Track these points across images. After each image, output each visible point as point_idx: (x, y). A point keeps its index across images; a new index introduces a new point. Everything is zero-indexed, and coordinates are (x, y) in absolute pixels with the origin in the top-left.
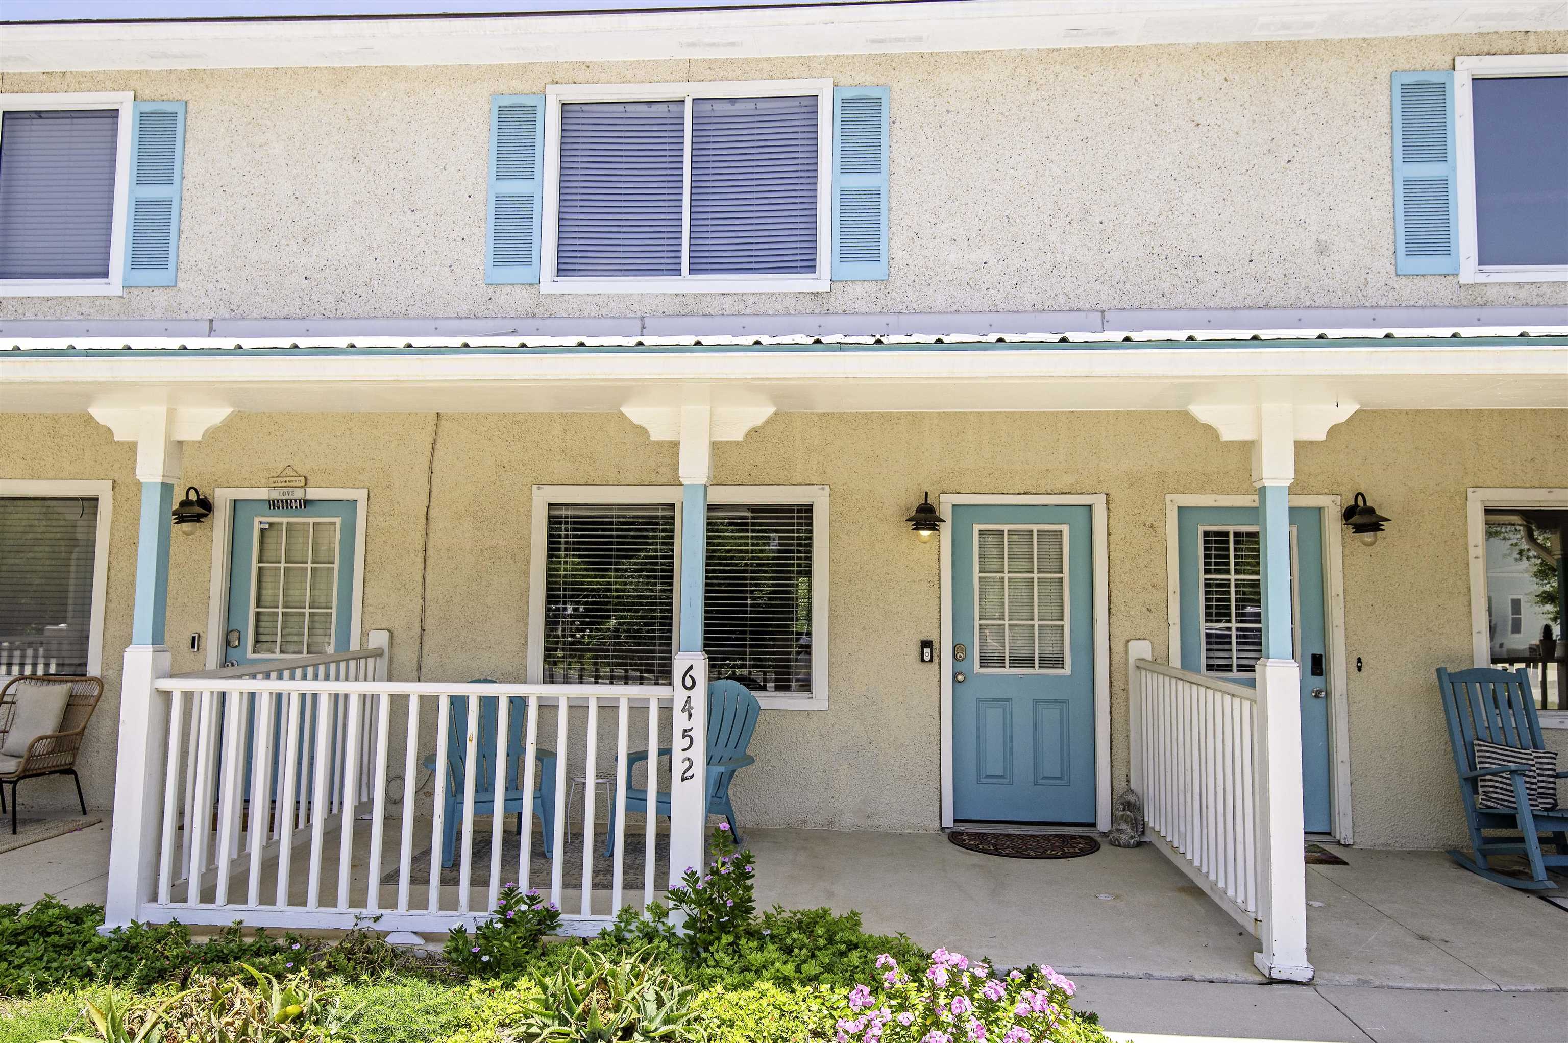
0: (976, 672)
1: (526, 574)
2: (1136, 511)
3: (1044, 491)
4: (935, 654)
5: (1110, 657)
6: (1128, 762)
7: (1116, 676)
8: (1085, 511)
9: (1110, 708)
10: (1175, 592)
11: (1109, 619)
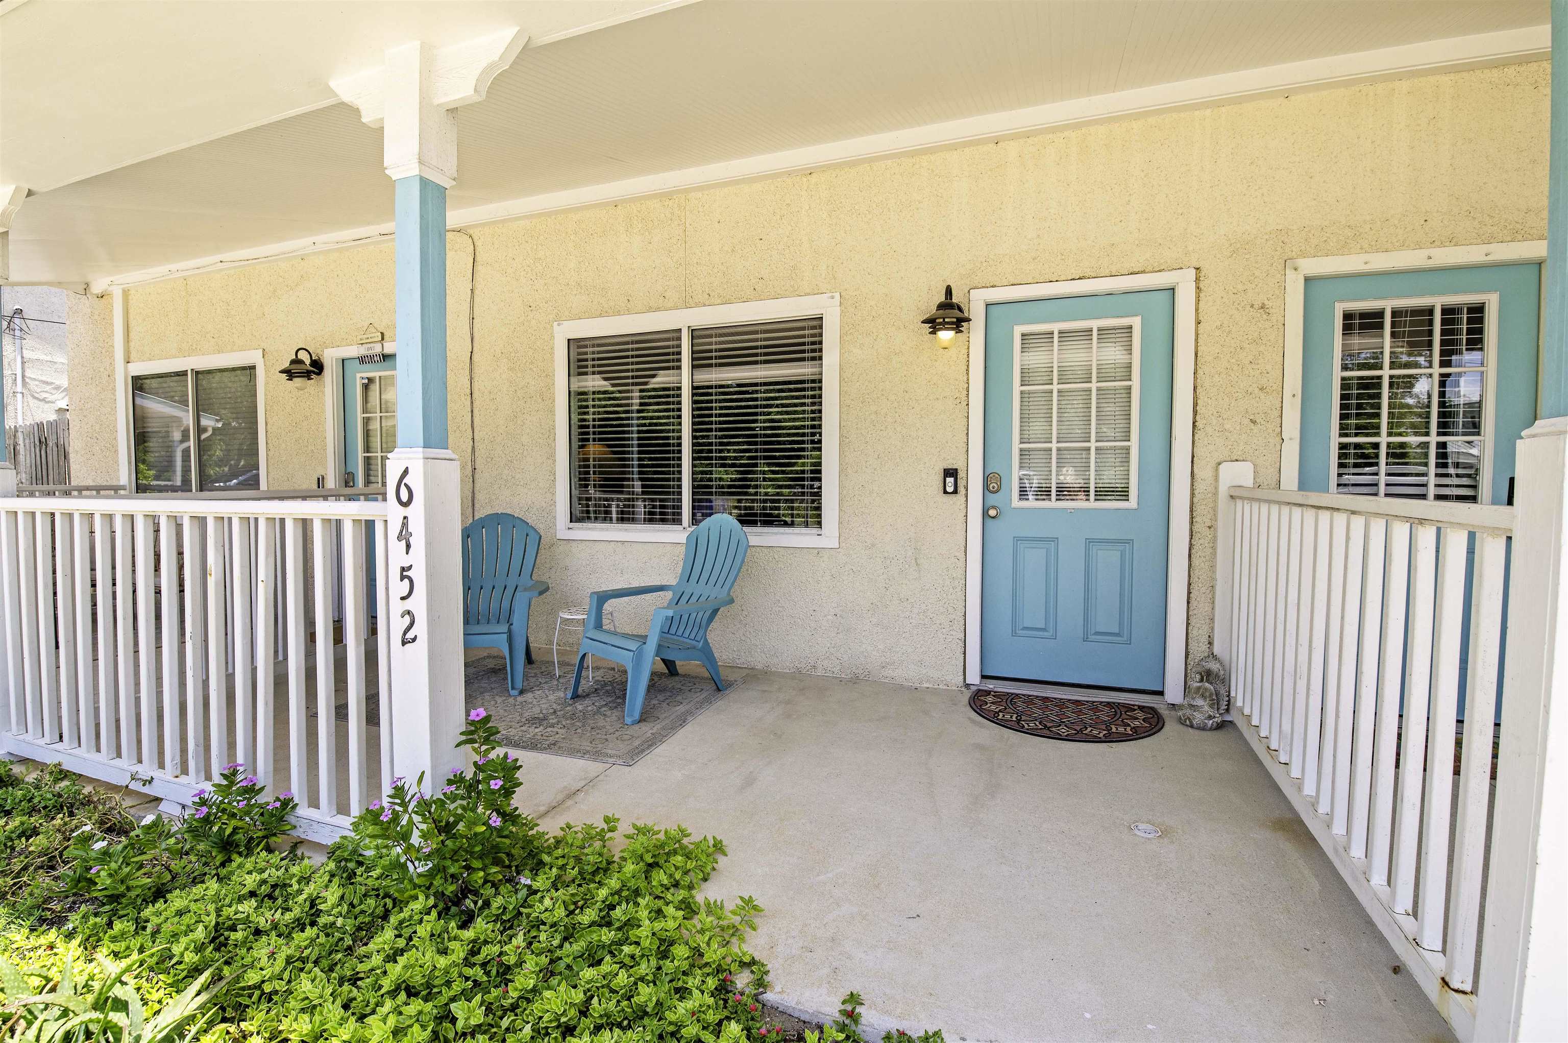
0: (1013, 505)
1: (552, 411)
2: (1240, 287)
3: (1107, 273)
4: (961, 484)
5: (1192, 485)
6: (1212, 619)
7: (1199, 509)
8: (1165, 296)
9: (1190, 550)
10: (1294, 396)
11: (1193, 435)
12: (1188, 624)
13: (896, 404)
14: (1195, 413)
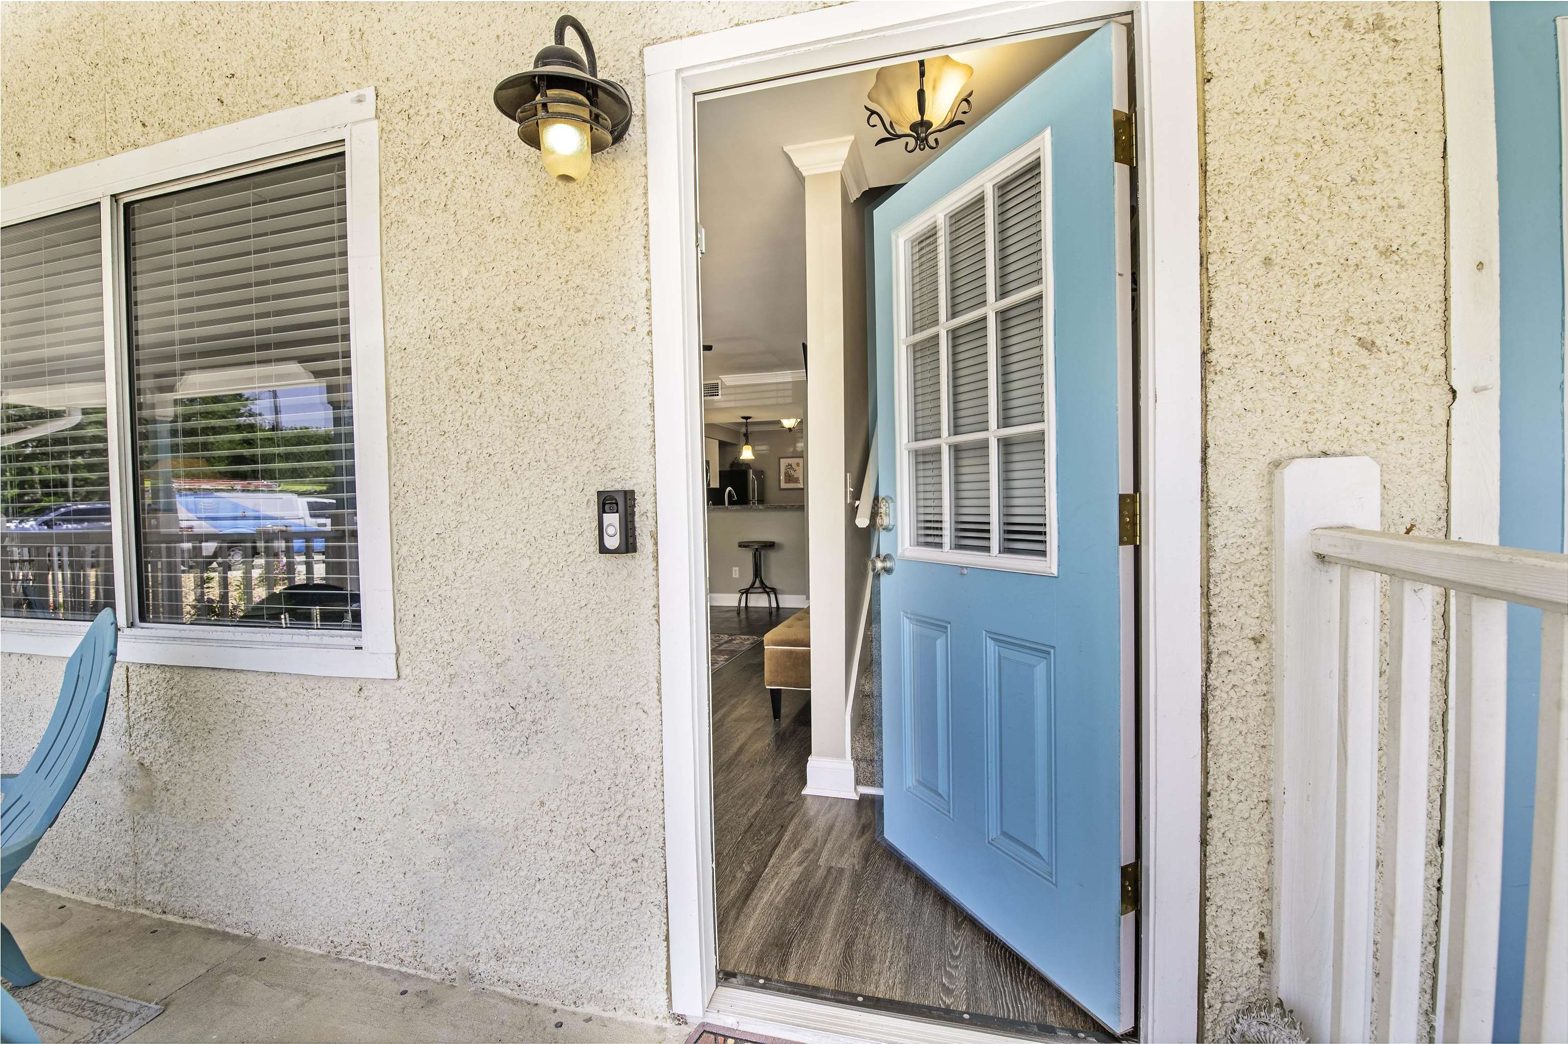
4: (641, 527)
6: (1269, 891)
7: (1227, 591)
9: (1205, 700)
10: (1480, 265)
11: (1204, 387)
12: (1204, 900)
13: (499, 341)
14: (1207, 326)
